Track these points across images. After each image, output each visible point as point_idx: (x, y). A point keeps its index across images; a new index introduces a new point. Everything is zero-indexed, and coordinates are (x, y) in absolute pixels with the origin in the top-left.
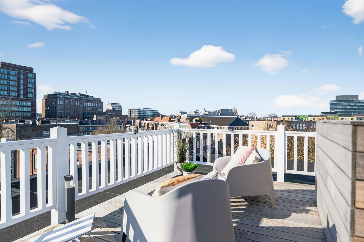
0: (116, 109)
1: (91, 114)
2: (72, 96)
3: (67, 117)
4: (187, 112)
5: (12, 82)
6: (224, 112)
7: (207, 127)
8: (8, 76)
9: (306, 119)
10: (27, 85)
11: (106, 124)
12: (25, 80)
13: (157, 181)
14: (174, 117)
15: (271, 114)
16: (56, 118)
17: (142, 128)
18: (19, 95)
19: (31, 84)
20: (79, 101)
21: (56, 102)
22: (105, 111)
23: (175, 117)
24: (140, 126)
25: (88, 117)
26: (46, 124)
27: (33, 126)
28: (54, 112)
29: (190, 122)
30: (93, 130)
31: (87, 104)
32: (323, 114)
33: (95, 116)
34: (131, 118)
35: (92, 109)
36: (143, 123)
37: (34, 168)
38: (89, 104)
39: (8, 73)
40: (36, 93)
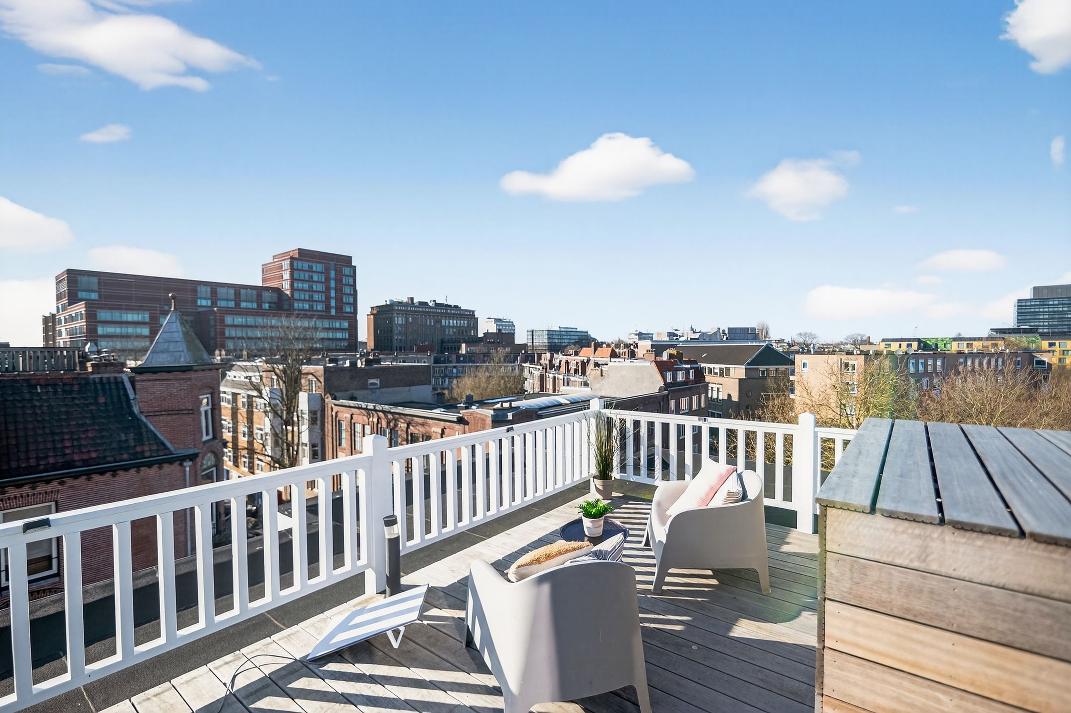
0: (503, 332)
1: (455, 342)
2: (419, 307)
3: (411, 349)
4: (652, 334)
5: (316, 286)
6: (735, 333)
7: (693, 370)
8: (311, 274)
9: (948, 346)
10: (341, 290)
11: (484, 362)
12: (338, 281)
13: (552, 515)
14: (622, 345)
15: (855, 336)
16: (391, 350)
17: (555, 370)
18: (328, 308)
19: (349, 287)
20: (434, 316)
21: (392, 320)
22: (483, 335)
23: (627, 346)
24: (552, 366)
25: (450, 347)
26: (375, 366)
27: (352, 370)
28: (388, 340)
29: (655, 359)
30: (459, 375)
31: (447, 322)
32: (995, 333)
33: (464, 345)
34: (533, 349)
35: (457, 332)
36: (558, 361)
37: (355, 449)
38: (451, 321)
39: (310, 270)
40: (356, 304)
